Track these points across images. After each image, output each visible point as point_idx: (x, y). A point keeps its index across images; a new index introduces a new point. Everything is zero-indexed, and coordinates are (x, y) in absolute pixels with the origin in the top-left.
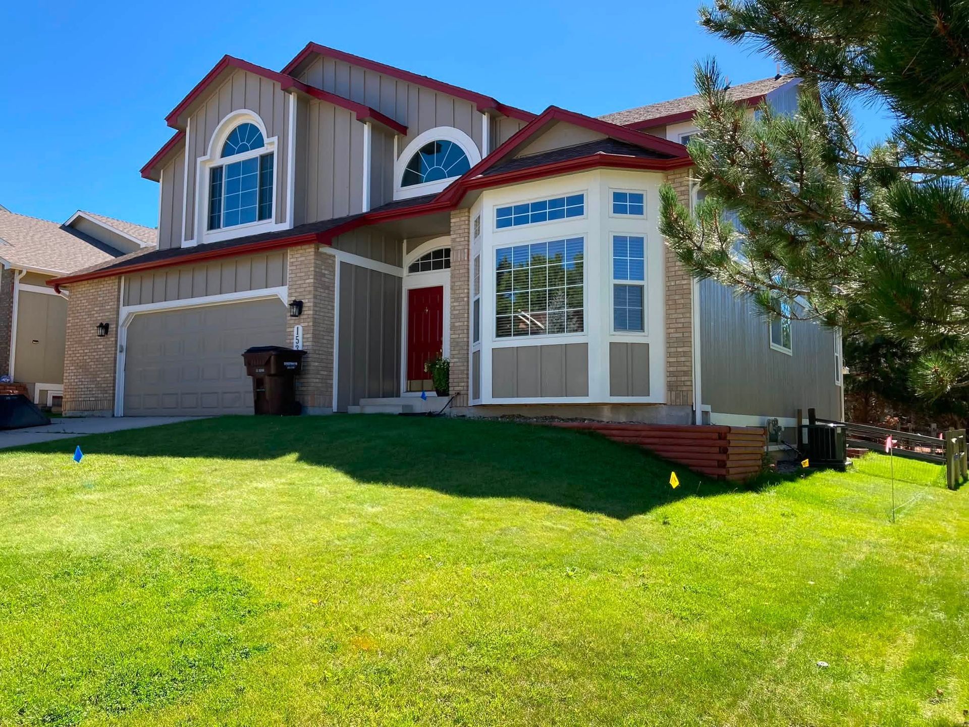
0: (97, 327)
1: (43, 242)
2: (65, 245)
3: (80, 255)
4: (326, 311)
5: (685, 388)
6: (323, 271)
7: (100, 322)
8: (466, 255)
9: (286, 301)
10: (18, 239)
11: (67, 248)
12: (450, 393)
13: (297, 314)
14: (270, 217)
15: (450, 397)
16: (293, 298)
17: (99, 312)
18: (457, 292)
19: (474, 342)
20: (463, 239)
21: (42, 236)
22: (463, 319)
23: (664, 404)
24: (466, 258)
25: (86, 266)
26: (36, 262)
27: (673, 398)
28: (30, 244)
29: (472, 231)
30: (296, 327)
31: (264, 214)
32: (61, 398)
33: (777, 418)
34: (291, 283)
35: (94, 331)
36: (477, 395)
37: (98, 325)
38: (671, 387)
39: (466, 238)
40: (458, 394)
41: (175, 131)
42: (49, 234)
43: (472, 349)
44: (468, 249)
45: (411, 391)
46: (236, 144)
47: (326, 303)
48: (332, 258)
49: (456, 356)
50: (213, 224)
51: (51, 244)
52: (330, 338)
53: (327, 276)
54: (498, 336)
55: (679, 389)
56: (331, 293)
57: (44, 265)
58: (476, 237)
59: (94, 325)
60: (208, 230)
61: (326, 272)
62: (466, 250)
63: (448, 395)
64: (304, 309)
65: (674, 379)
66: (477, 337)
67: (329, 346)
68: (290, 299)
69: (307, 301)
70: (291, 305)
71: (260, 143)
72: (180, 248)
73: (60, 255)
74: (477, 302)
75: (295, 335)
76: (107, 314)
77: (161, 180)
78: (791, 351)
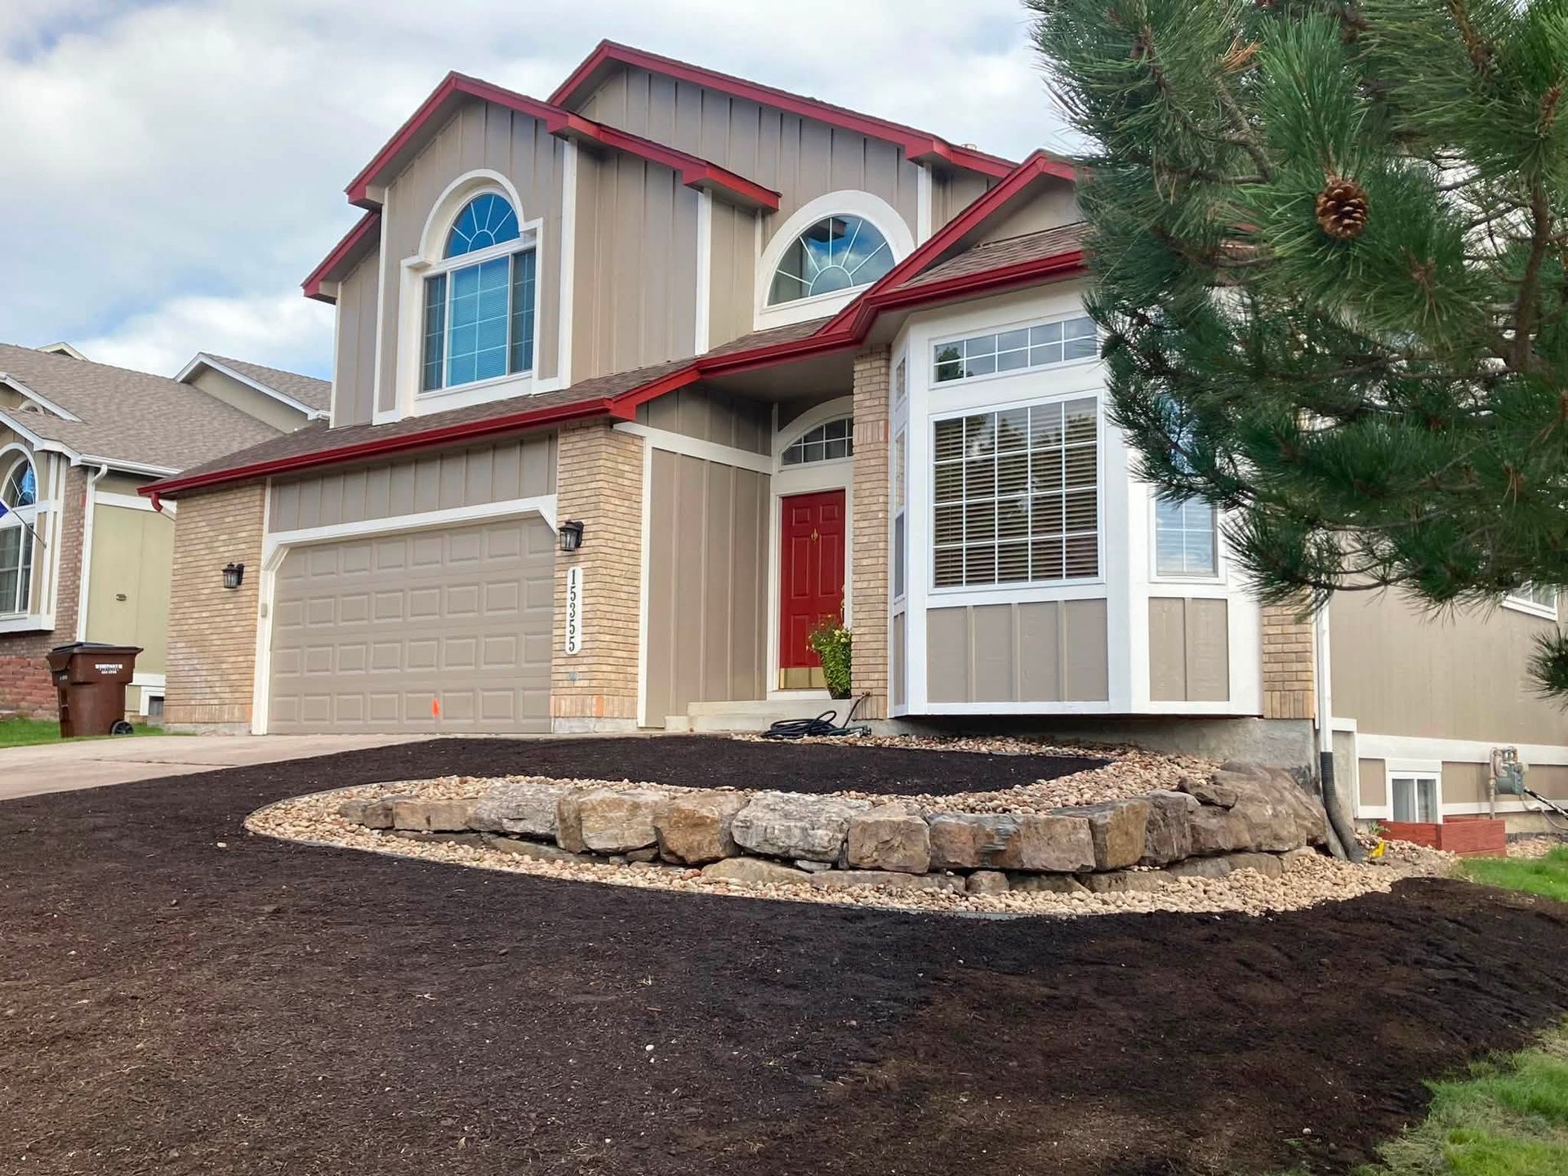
0: (224, 571)
1: (138, 414)
2: (175, 417)
3: (200, 437)
4: (625, 539)
5: (1297, 685)
6: (621, 467)
7: (228, 561)
8: (882, 431)
9: (554, 522)
10: (94, 410)
11: (177, 424)
12: (853, 692)
13: (572, 546)
14: (529, 366)
15: (854, 700)
16: (567, 517)
17: (228, 543)
18: (866, 501)
19: (896, 596)
20: (877, 403)
21: (136, 403)
22: (875, 553)
23: (1260, 717)
24: (882, 439)
25: (210, 457)
26: (125, 451)
27: (1277, 706)
28: (116, 419)
29: (893, 386)
30: (571, 569)
31: (520, 361)
32: (161, 699)
33: (1516, 746)
34: (562, 490)
35: (218, 578)
36: (900, 698)
37: (225, 567)
38: (1270, 683)
39: (883, 401)
40: (868, 695)
41: (363, 212)
42: (147, 398)
43: (893, 611)
44: (887, 421)
45: (786, 689)
46: (469, 231)
47: (627, 524)
48: (637, 442)
49: (863, 623)
50: (430, 380)
51: (151, 416)
52: (632, 590)
53: (627, 475)
54: (937, 585)
55: (1288, 686)
56: (635, 505)
57: (138, 457)
58: (899, 398)
59: (217, 567)
60: (420, 392)
61: (627, 468)
62: (882, 423)
63: (850, 697)
64: (585, 536)
65: (1277, 667)
66: (900, 589)
67: (631, 604)
68: (561, 518)
69: (590, 521)
70: (561, 529)
71: (510, 231)
72: (371, 425)
73: (166, 438)
74: (900, 521)
75: (570, 584)
76: (243, 546)
77: (338, 301)
78: (1555, 610)
